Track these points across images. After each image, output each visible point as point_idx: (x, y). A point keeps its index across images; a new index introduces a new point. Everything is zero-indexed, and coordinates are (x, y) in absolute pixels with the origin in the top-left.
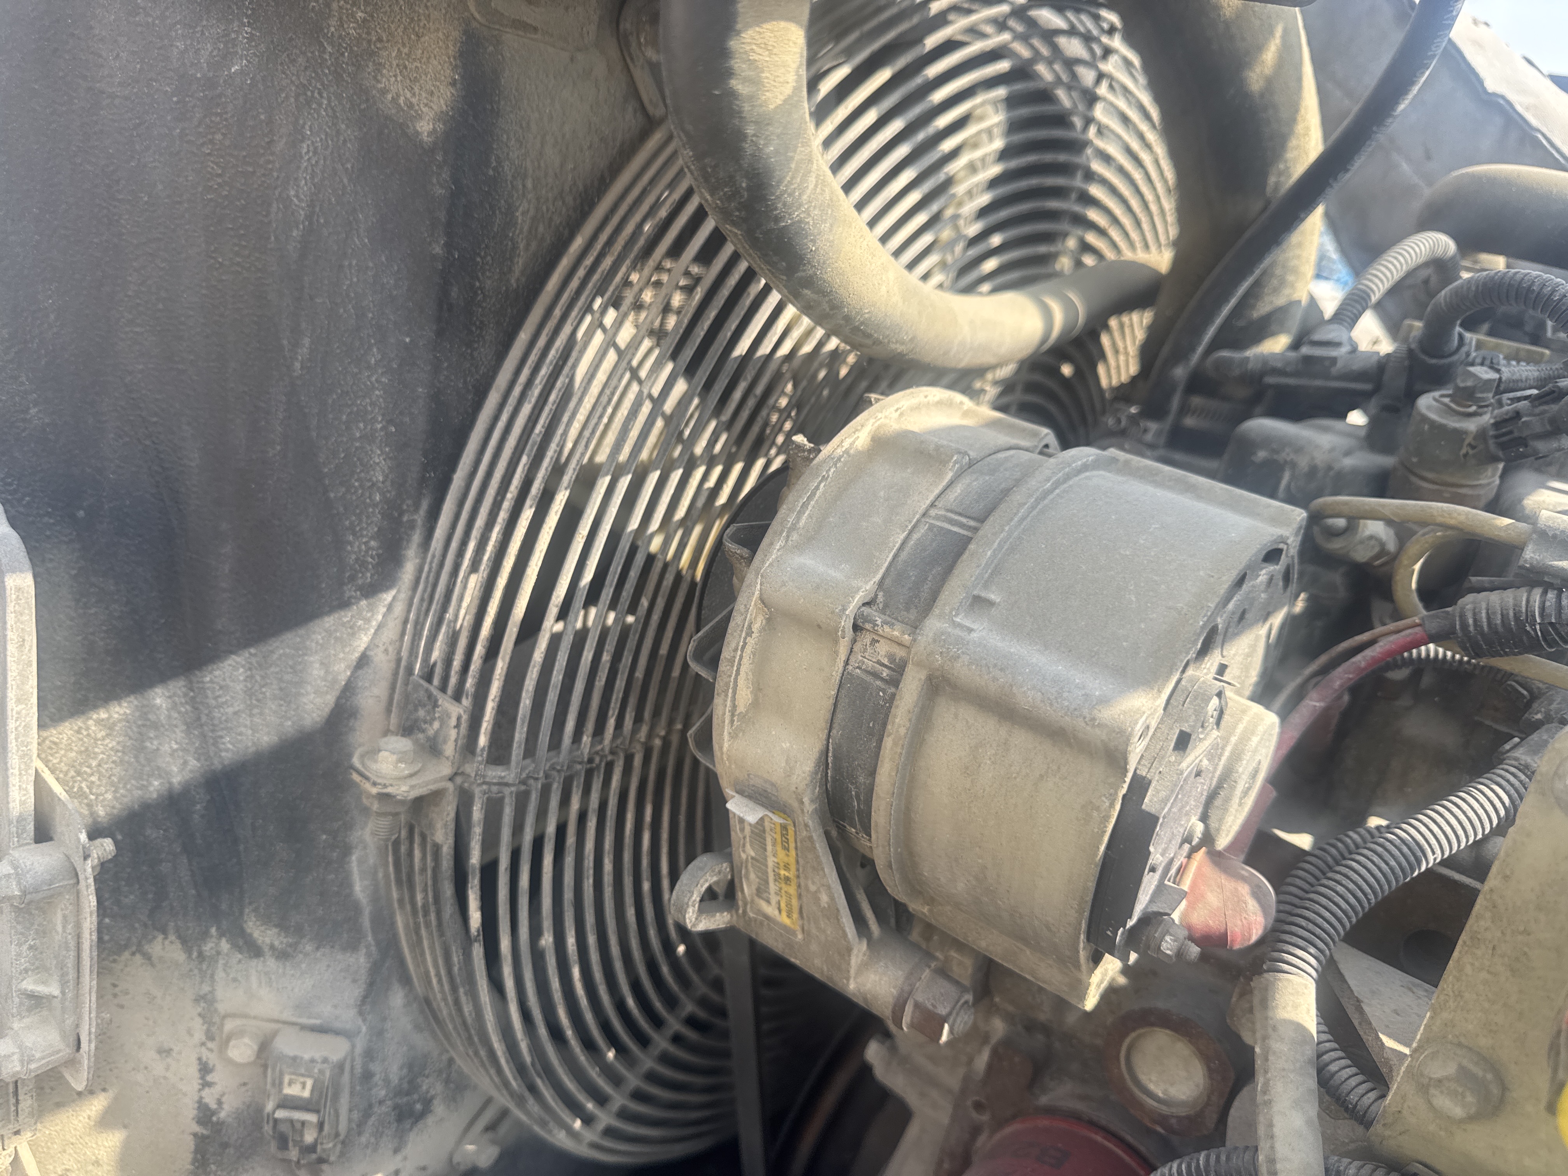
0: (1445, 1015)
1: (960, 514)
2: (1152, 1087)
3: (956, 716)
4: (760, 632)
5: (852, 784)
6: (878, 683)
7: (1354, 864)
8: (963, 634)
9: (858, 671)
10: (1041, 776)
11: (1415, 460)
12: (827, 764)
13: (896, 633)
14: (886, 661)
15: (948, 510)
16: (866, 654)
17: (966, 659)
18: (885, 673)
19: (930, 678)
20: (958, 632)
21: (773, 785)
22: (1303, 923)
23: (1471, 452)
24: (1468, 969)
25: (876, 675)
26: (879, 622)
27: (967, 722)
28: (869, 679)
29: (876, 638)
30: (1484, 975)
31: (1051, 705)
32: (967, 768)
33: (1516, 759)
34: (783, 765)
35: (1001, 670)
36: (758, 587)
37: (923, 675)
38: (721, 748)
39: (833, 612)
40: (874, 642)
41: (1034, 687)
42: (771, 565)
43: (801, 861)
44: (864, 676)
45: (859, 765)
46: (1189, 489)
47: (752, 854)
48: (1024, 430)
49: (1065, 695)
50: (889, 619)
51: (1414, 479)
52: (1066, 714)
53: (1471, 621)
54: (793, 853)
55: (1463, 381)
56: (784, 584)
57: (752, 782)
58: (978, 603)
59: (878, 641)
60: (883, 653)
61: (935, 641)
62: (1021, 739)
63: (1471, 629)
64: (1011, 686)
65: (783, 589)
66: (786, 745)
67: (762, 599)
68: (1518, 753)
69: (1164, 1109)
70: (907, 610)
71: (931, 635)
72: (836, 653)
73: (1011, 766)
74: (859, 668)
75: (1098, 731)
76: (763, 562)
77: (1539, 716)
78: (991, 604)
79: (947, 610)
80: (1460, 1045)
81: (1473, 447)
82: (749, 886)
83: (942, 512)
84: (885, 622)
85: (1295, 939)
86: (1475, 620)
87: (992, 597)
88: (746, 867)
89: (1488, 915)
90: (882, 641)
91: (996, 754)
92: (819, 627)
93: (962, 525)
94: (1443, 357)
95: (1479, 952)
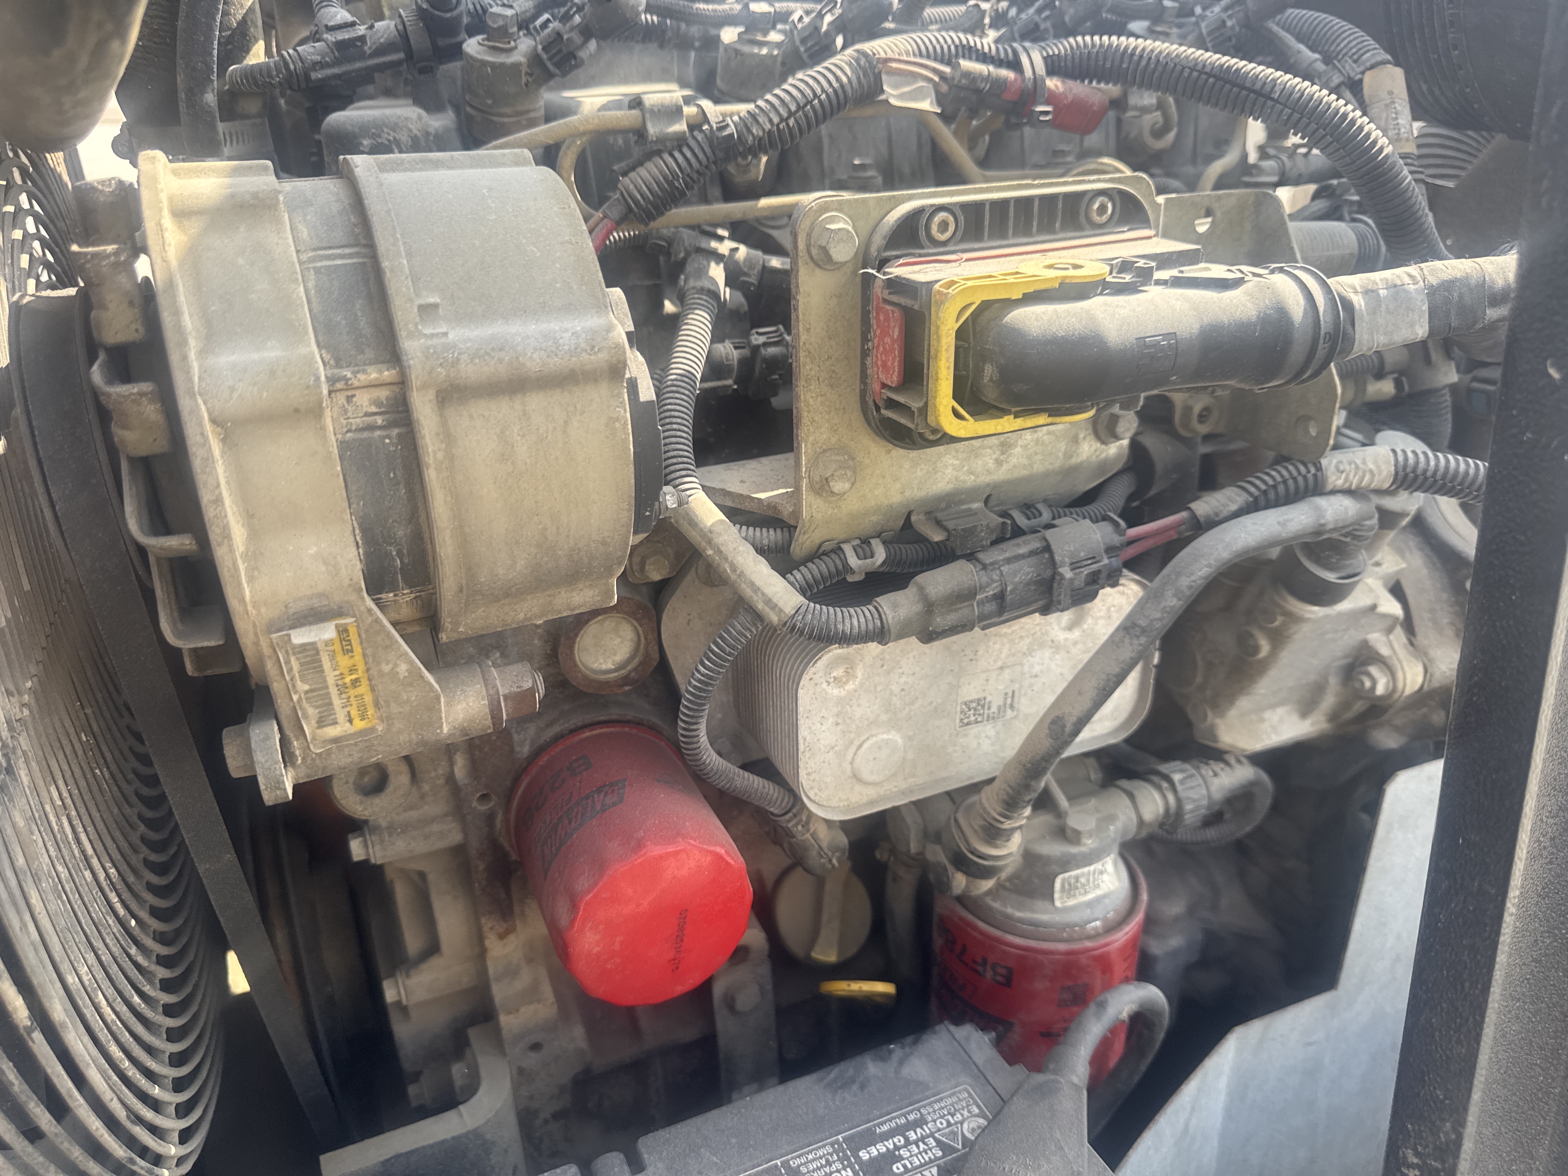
0: (811, 439)
1: (330, 248)
2: (604, 667)
3: (471, 417)
4: (222, 457)
5: (391, 544)
6: (378, 433)
7: (669, 407)
8: (444, 340)
9: (349, 435)
10: (566, 422)
11: (490, 102)
12: (357, 543)
13: (374, 375)
14: (374, 409)
15: (315, 250)
16: (350, 414)
17: (464, 357)
18: (379, 420)
19: (438, 393)
20: (435, 341)
21: (321, 595)
22: (674, 460)
23: (530, 79)
24: (811, 402)
25: (371, 428)
26: (349, 375)
27: (484, 416)
28: (366, 435)
29: (350, 393)
30: (820, 399)
31: (556, 355)
32: (503, 455)
33: (693, 288)
34: (323, 568)
35: (501, 350)
36: (203, 408)
37: (431, 395)
38: (242, 600)
39: (308, 387)
40: (349, 399)
41: (535, 350)
42: (200, 378)
43: (369, 651)
44: (358, 435)
45: (394, 521)
46: (437, 165)
47: (306, 687)
48: (251, 168)
49: (561, 341)
50: (356, 369)
51: (495, 119)
52: (571, 356)
53: (639, 197)
54: (357, 649)
55: (494, 22)
56: (232, 389)
57: (291, 611)
58: (427, 310)
59: (353, 396)
60: (366, 403)
61: (427, 358)
62: (535, 402)
63: (642, 202)
64: (517, 358)
65: (235, 395)
66: (313, 550)
67: (213, 421)
68: (692, 283)
69: (623, 672)
70: (362, 352)
71: (419, 354)
72: (323, 428)
73: (538, 429)
74: (349, 431)
75: (600, 355)
76: (190, 380)
77: (682, 255)
78: (435, 306)
79: (411, 326)
80: (824, 451)
81: (531, 75)
82: (308, 724)
83: (311, 254)
84: (355, 373)
85: (678, 474)
86: (642, 195)
87: (431, 300)
88: (301, 708)
89: (808, 360)
90: (357, 392)
91: (521, 429)
92: (297, 411)
93: (342, 256)
94: (451, 10)
95: (812, 387)
